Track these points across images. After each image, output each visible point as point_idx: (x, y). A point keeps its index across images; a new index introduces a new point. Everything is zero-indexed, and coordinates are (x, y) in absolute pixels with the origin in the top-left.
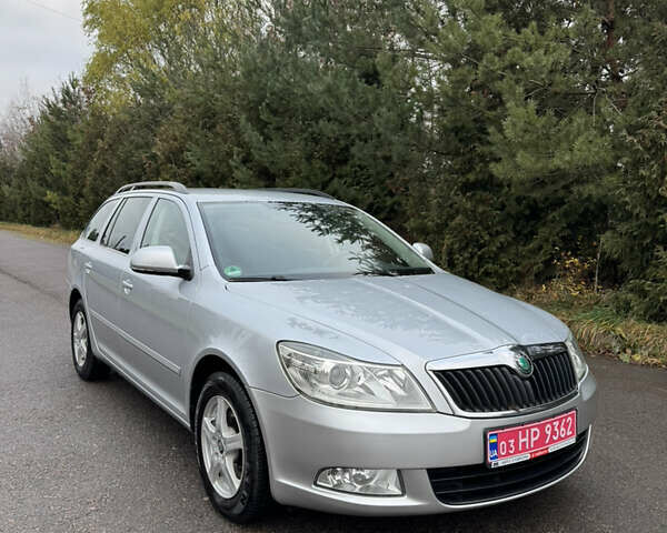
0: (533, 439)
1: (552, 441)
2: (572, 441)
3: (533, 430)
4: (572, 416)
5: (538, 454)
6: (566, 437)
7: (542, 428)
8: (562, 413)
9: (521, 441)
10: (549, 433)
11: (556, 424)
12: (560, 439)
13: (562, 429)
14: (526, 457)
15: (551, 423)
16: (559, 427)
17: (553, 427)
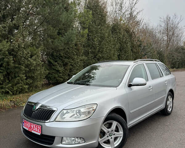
0: (29, 126)
1: (33, 130)
2: (39, 134)
3: (29, 124)
4: (40, 127)
5: (29, 130)
6: (37, 131)
7: (31, 124)
8: (37, 124)
10: (32, 127)
12: (35, 131)
13: (36, 129)
15: (33, 125)
16: (35, 127)
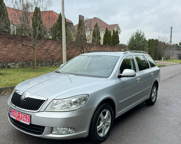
0: (17, 115)
1: (21, 119)
3: (17, 113)
4: (29, 116)
5: (17, 120)
6: (26, 121)
9: (15, 114)
11: (23, 115)
13: (25, 118)
14: (15, 118)
15: (22, 114)
16: (24, 117)
17: (22, 116)
